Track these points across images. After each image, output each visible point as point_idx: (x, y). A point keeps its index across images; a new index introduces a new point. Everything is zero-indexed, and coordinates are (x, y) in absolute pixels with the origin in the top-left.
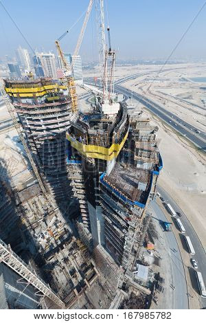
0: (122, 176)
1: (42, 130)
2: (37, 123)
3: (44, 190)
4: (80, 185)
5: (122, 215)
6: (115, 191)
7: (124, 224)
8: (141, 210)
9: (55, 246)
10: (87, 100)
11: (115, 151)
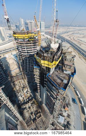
0: (57, 75)
1: (25, 53)
2: (24, 49)
3: (24, 77)
4: (38, 77)
5: (55, 92)
6: (53, 82)
7: (55, 97)
8: (64, 92)
9: (26, 101)
10: (45, 41)
11: (55, 64)
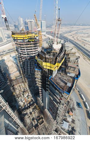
0: (60, 78)
1: (25, 54)
3: (24, 81)
4: (40, 81)
6: (56, 85)
8: (68, 96)
9: (27, 106)
10: (47, 42)
